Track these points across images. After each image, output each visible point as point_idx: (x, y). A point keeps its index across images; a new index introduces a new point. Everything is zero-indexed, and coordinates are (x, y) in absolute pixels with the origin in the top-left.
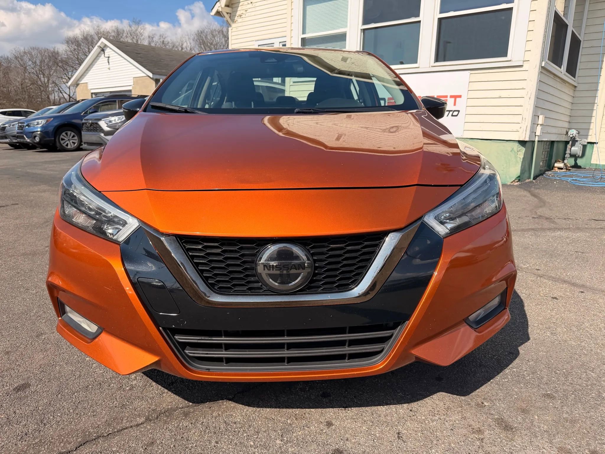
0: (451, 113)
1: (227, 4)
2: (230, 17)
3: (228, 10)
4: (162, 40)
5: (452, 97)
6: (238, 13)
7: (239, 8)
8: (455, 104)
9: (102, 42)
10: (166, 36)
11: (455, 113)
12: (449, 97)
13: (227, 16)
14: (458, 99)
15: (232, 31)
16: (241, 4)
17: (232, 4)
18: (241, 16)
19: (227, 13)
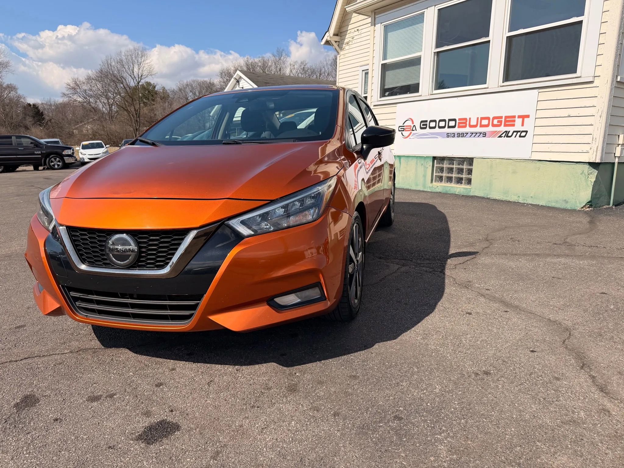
0: (519, 133)
1: (336, 33)
2: (338, 45)
3: (337, 38)
4: (302, 67)
5: (519, 117)
6: (346, 41)
7: (347, 36)
8: (523, 125)
9: (238, 74)
10: (306, 63)
11: (523, 134)
12: (517, 117)
13: (335, 45)
14: (525, 119)
15: (340, 58)
16: (349, 32)
17: (341, 33)
18: (348, 43)
19: (336, 42)
